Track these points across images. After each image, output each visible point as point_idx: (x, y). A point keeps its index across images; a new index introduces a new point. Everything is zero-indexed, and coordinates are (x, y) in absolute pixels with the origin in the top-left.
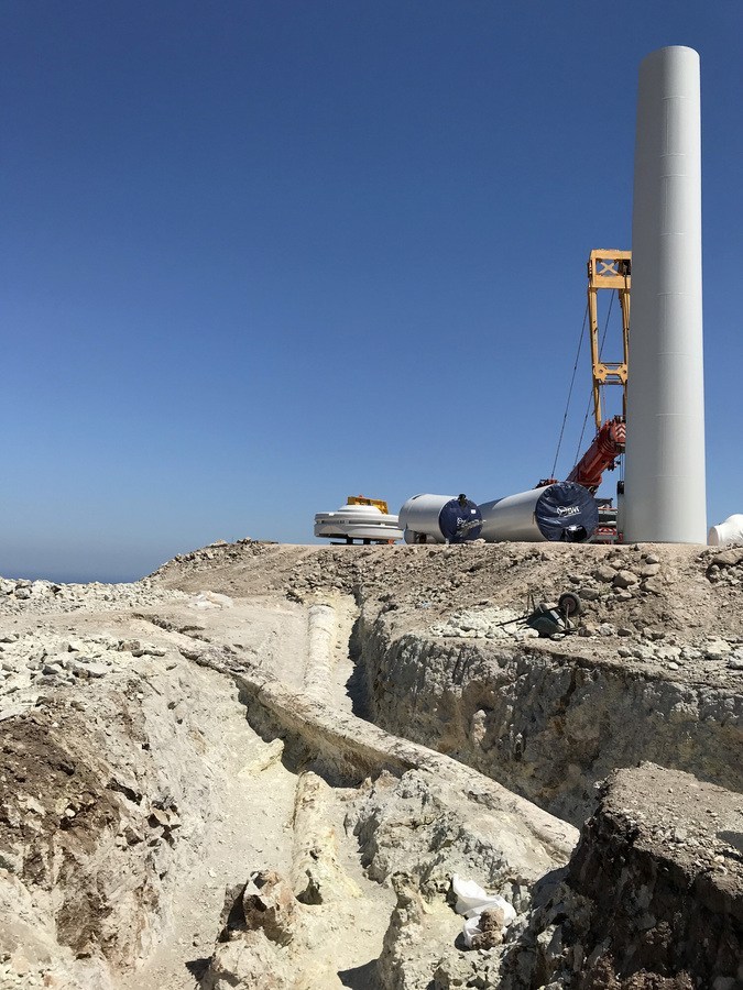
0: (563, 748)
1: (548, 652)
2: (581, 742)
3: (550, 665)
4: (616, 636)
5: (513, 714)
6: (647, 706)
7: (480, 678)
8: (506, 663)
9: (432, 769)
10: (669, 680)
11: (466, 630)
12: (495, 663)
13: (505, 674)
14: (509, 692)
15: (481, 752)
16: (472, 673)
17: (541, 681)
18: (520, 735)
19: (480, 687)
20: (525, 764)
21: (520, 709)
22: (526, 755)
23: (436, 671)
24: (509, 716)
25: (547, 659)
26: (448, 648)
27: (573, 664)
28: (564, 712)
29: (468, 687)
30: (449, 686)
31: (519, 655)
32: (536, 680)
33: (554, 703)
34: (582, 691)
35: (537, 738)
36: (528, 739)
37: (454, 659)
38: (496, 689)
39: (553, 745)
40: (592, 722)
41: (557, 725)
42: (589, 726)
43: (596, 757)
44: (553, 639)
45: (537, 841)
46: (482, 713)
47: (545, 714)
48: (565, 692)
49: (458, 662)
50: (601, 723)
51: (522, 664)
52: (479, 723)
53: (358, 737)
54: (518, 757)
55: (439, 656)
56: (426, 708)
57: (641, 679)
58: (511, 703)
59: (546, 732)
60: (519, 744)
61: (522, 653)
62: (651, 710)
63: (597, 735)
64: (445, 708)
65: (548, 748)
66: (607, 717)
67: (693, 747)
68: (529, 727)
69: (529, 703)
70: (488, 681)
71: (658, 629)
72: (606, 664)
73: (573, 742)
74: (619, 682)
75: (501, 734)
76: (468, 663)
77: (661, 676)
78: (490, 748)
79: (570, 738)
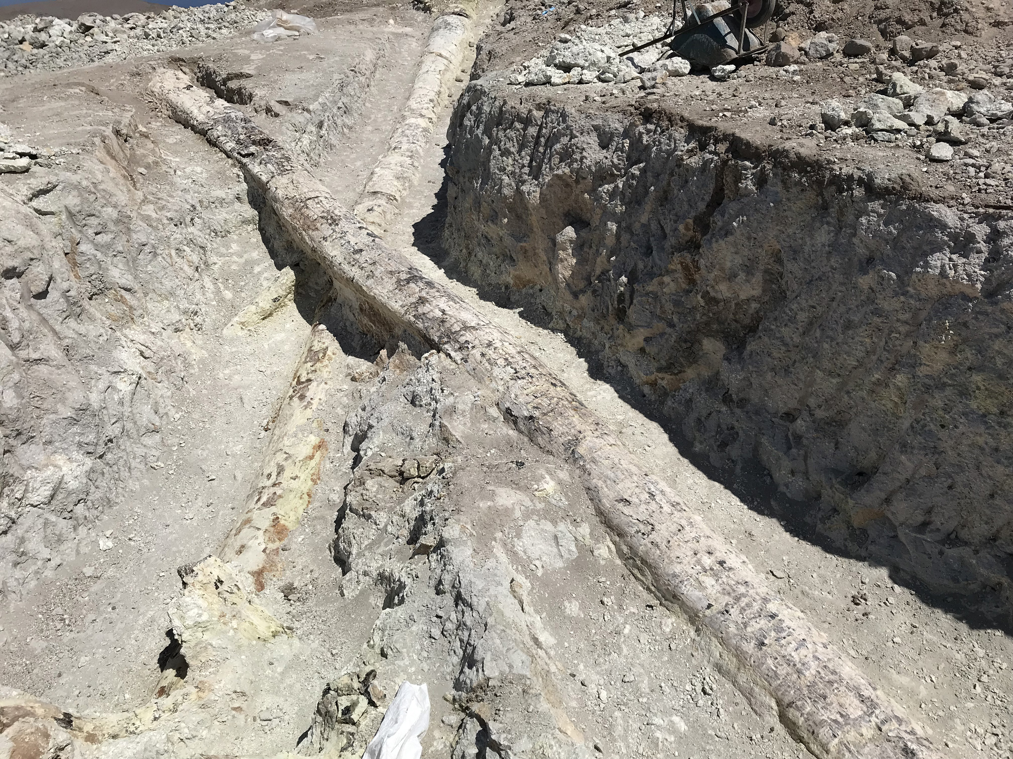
0: (694, 308)
1: (682, 119)
2: (726, 301)
3: (683, 147)
4: (838, 57)
5: (618, 236)
6: (861, 251)
7: (567, 170)
8: (611, 140)
9: (457, 356)
10: (923, 198)
11: (567, 68)
12: (593, 140)
13: (608, 162)
14: (612, 195)
15: (569, 297)
16: (556, 159)
17: (665, 177)
18: (624, 279)
19: (567, 185)
20: (630, 328)
21: (629, 229)
22: (632, 314)
23: (506, 153)
24: (610, 241)
25: (679, 133)
26: (523, 110)
27: (722, 148)
28: (698, 247)
29: (550, 185)
30: (523, 182)
31: (633, 125)
32: (657, 176)
33: (681, 227)
34: (732, 207)
35: (652, 287)
36: (636, 286)
37: (532, 131)
38: (593, 191)
39: (677, 303)
40: (749, 269)
41: (686, 268)
42: (742, 276)
43: (752, 329)
44: (713, 78)
45: (602, 529)
46: (570, 232)
47: (667, 245)
48: (702, 206)
49: (538, 137)
50: (766, 271)
51: (636, 142)
52: (565, 250)
53: (370, 282)
54: (621, 315)
55: (511, 127)
56: (494, 218)
57: (858, 192)
58: (613, 216)
59: (667, 279)
60: (622, 294)
61: (638, 119)
62: (870, 261)
63: (757, 292)
64: (519, 217)
65: (669, 307)
66: (779, 261)
67: (954, 350)
68: (641, 266)
69: (644, 219)
70: (579, 175)
71: (926, 36)
72: (784, 153)
73: (711, 301)
74: (811, 195)
75: (598, 272)
76: (553, 139)
77: (905, 187)
78: (583, 292)
79: (706, 295)
